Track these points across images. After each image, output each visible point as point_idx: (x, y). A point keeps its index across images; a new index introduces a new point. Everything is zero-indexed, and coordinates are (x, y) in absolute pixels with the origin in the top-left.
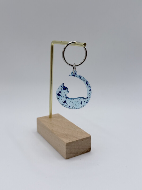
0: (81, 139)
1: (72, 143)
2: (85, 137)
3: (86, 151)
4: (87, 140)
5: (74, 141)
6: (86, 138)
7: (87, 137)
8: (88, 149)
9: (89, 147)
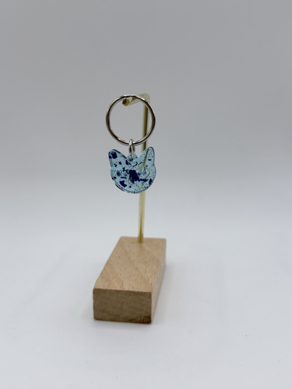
0: (127, 291)
1: (105, 291)
2: (136, 291)
3: (139, 319)
4: (142, 297)
5: (111, 291)
6: (138, 292)
7: (141, 291)
8: (144, 317)
9: (147, 315)
